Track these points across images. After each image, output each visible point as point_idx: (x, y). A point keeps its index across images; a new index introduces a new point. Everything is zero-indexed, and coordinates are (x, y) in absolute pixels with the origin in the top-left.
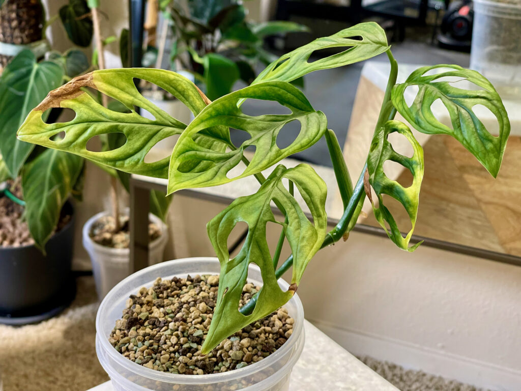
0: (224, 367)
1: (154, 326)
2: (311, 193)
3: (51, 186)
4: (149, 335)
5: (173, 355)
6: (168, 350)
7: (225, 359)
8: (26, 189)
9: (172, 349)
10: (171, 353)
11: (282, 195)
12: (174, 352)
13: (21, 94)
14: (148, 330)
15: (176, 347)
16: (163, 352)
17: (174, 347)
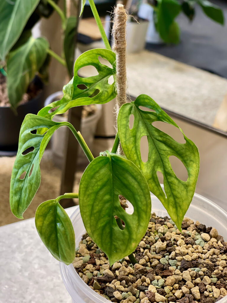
3: (24, 69)
8: (9, 69)
13: (12, 3)
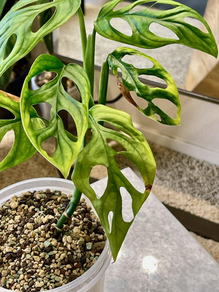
0: (78, 253)
1: (13, 258)
2: (122, 123)
4: (15, 266)
5: (44, 268)
6: (39, 267)
7: (75, 248)
9: (41, 265)
10: (42, 267)
11: (109, 134)
12: (43, 266)
14: (12, 264)
15: (42, 262)
16: (38, 270)
17: (41, 263)
